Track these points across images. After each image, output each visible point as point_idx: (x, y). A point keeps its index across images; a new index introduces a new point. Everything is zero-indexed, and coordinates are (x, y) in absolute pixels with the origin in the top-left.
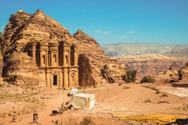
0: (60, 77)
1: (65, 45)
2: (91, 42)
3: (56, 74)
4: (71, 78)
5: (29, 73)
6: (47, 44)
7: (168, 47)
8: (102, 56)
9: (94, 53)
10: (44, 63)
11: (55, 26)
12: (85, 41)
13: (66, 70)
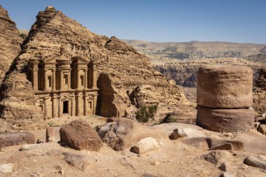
0: (72, 103)
1: (79, 62)
2: (128, 52)
3: (67, 99)
4: (88, 105)
5: (22, 103)
6: (54, 61)
7: (254, 49)
8: (143, 70)
9: (131, 67)
10: (50, 86)
11: (75, 34)
12: (119, 51)
13: (80, 95)
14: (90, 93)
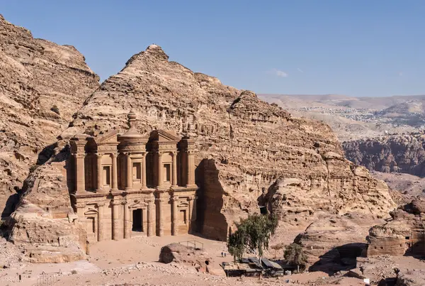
0: (148, 212)
1: (161, 139)
2: (273, 118)
3: (139, 206)
4: (178, 214)
5: (46, 214)
6: (114, 140)
8: (301, 150)
9: (277, 145)
10: (108, 183)
12: (255, 117)
13: (165, 198)
14: (183, 194)
